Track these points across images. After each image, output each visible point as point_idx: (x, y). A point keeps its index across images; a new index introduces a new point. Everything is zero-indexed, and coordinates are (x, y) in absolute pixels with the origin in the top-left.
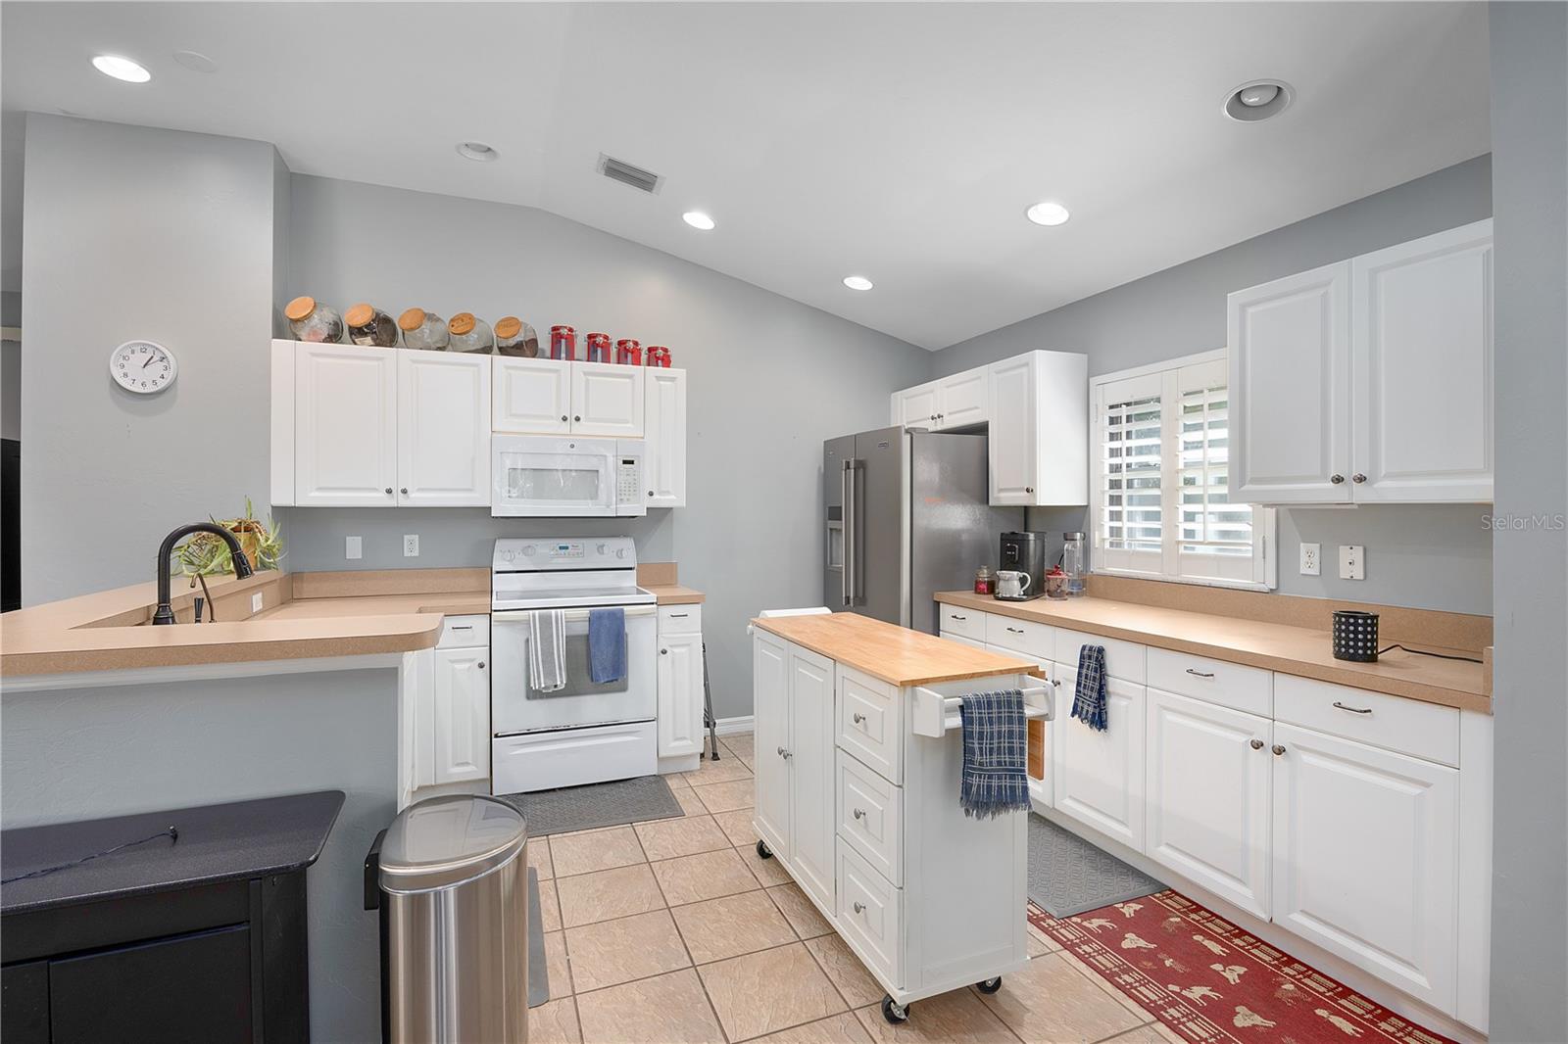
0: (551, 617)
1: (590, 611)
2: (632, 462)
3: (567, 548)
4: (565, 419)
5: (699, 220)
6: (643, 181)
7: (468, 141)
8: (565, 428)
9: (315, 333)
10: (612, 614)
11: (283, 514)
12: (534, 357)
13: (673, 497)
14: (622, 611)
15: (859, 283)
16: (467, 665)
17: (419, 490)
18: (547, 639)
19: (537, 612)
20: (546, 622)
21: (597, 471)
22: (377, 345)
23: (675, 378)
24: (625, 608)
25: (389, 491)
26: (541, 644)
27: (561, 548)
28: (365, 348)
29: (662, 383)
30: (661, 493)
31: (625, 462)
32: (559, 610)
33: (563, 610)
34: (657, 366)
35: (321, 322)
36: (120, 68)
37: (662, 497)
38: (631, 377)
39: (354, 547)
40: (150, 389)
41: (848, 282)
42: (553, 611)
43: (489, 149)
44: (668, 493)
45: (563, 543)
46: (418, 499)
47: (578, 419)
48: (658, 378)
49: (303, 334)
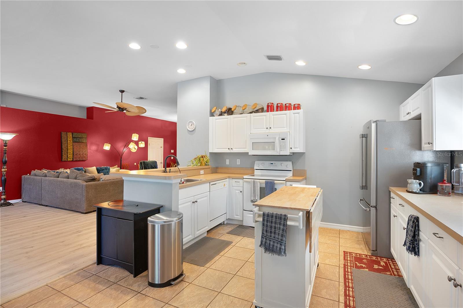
0: (255, 181)
1: (266, 182)
2: (284, 139)
3: (273, 164)
4: (267, 128)
5: (301, 63)
6: (278, 58)
7: (240, 62)
8: (268, 131)
9: (216, 115)
10: (271, 182)
11: (212, 154)
12: (262, 112)
13: (299, 149)
14: (274, 181)
15: (365, 67)
16: (238, 191)
17: (235, 148)
18: (254, 187)
19: (252, 180)
20: (254, 182)
21: (274, 142)
22: (228, 115)
23: (299, 113)
24: (275, 181)
25: (229, 149)
26: (253, 188)
27: (271, 164)
28: (226, 116)
29: (295, 115)
30: (295, 148)
31: (282, 139)
32: (258, 180)
33: (259, 180)
34: (295, 110)
35: (218, 112)
36: (181, 71)
37: (296, 149)
38: (286, 114)
39: (228, 162)
40: (192, 130)
41: (360, 67)
42: (256, 180)
43: (245, 63)
44: (297, 148)
45: (272, 162)
46: (235, 150)
47: (270, 128)
48: (294, 113)
49: (215, 115)
